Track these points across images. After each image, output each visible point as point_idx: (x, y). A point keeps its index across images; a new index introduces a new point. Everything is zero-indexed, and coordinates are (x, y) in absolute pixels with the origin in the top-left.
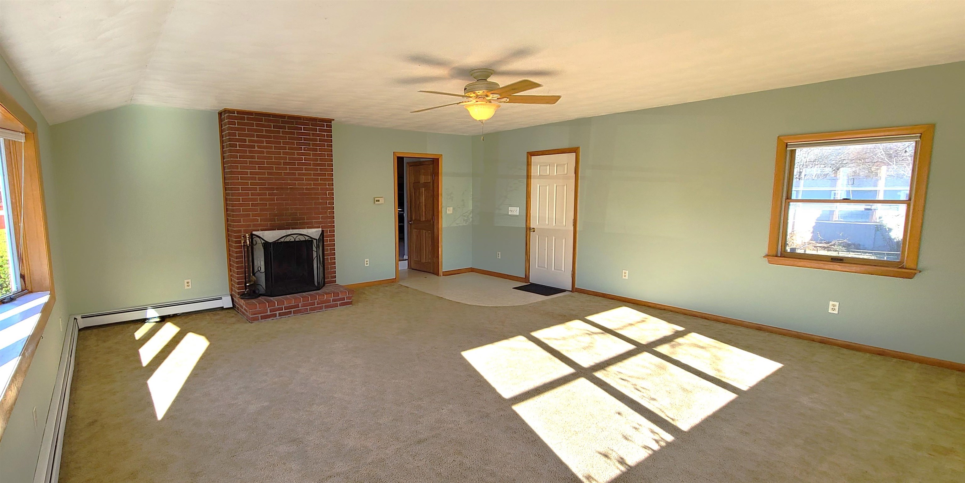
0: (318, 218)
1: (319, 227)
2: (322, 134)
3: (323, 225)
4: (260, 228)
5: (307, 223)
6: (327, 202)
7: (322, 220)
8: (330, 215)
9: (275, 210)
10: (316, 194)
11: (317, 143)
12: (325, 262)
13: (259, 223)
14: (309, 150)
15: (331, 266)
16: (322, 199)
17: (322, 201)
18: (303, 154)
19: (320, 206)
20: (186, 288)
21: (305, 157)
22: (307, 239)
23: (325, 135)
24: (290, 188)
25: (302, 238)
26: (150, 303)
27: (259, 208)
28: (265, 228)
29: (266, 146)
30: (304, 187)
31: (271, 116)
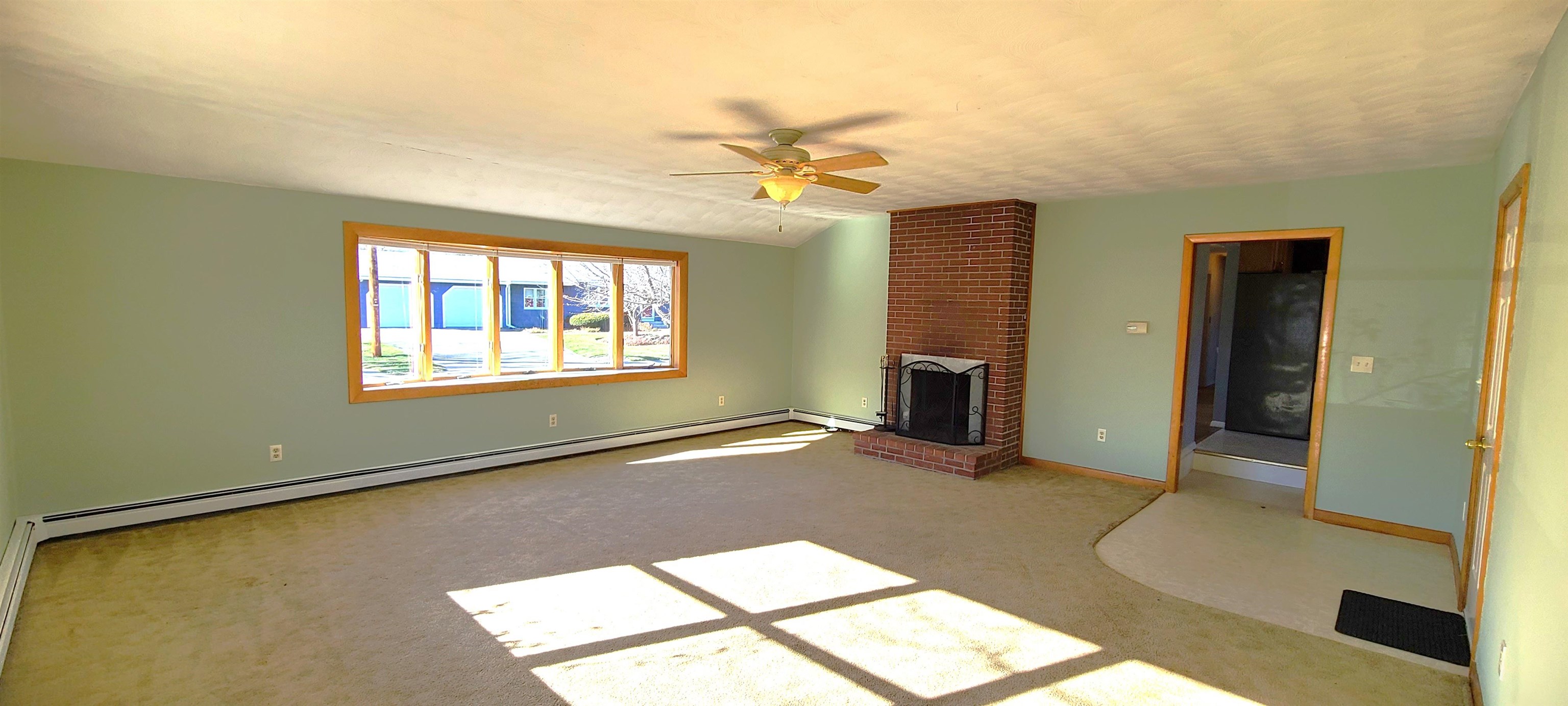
0: (983, 345)
1: (983, 358)
2: (998, 224)
3: (989, 356)
4: (911, 350)
5: (963, 351)
6: (998, 323)
7: (989, 349)
8: (1000, 343)
9: (929, 329)
10: (983, 310)
11: (990, 237)
12: (988, 411)
13: (911, 343)
14: (978, 248)
15: (997, 419)
16: (991, 318)
17: (990, 321)
18: (969, 256)
19: (987, 328)
20: (863, 406)
21: (971, 259)
22: (941, 371)
23: (1002, 224)
24: (949, 301)
25: (935, 369)
26: (833, 413)
27: (912, 325)
28: (917, 351)
29: (926, 249)
30: (967, 300)
31: (935, 211)
